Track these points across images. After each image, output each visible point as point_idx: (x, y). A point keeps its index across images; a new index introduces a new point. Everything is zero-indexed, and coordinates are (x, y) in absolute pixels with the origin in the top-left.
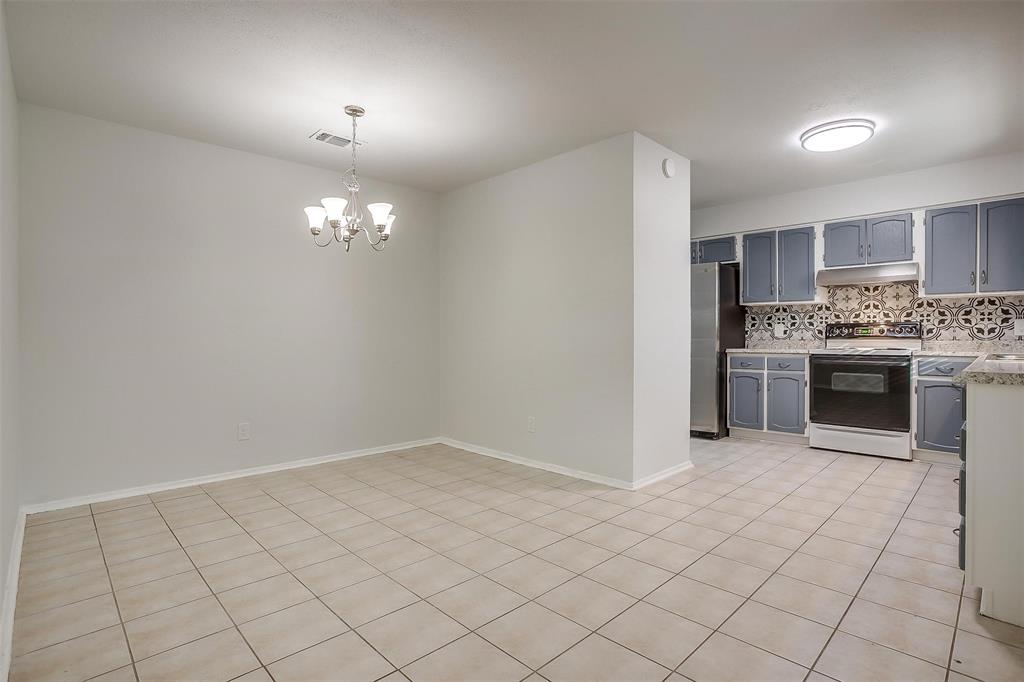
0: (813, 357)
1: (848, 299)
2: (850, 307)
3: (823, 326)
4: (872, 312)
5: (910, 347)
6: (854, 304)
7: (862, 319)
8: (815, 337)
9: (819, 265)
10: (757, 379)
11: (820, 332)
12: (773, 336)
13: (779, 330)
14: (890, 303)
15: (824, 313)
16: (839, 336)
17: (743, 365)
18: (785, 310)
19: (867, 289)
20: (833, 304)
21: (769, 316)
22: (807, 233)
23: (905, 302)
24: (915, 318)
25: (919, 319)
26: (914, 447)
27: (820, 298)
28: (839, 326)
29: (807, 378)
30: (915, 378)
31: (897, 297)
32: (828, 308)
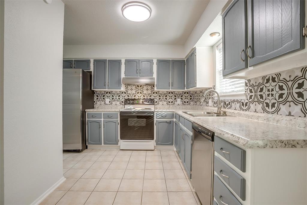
0: (121, 113)
1: (132, 89)
2: (132, 93)
3: (123, 100)
4: (139, 95)
5: (152, 108)
6: (134, 92)
7: (137, 97)
8: (120, 104)
9: (123, 76)
10: (99, 123)
11: (122, 102)
12: (105, 103)
13: (107, 101)
14: (145, 92)
15: (124, 95)
16: (129, 104)
17: (93, 117)
18: (110, 93)
19: (138, 86)
20: (127, 91)
21: (104, 95)
22: (119, 62)
23: (149, 92)
24: (152, 98)
25: (153, 98)
26: (155, 145)
27: (123, 89)
28: (129, 100)
29: (119, 121)
30: (155, 119)
31: (147, 90)
32: (125, 93)
